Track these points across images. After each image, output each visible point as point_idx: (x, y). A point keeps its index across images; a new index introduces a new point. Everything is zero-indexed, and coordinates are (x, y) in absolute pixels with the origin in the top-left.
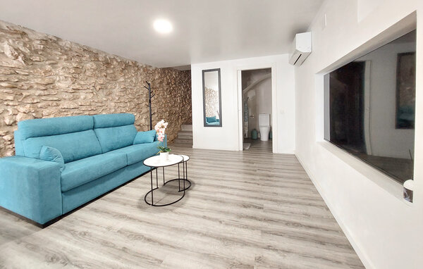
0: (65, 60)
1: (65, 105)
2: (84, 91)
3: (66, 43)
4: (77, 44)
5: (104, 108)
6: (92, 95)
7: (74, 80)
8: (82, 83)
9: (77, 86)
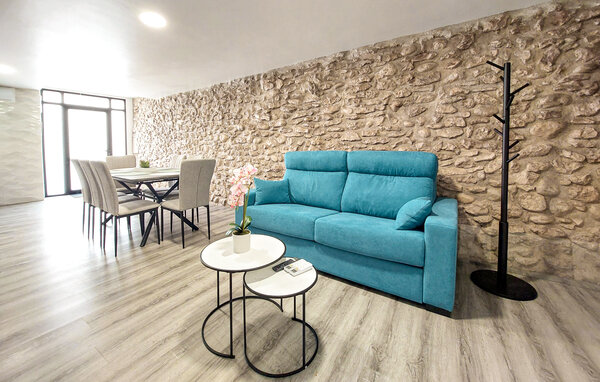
0: (351, 77)
1: (346, 136)
2: (371, 115)
3: (353, 55)
4: (366, 47)
5: (402, 139)
6: (382, 118)
7: (359, 101)
8: (369, 103)
9: (362, 109)
